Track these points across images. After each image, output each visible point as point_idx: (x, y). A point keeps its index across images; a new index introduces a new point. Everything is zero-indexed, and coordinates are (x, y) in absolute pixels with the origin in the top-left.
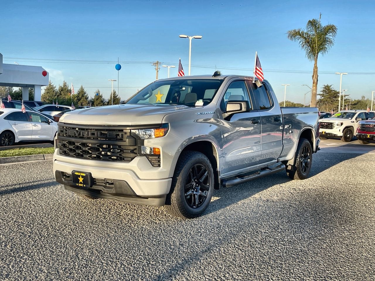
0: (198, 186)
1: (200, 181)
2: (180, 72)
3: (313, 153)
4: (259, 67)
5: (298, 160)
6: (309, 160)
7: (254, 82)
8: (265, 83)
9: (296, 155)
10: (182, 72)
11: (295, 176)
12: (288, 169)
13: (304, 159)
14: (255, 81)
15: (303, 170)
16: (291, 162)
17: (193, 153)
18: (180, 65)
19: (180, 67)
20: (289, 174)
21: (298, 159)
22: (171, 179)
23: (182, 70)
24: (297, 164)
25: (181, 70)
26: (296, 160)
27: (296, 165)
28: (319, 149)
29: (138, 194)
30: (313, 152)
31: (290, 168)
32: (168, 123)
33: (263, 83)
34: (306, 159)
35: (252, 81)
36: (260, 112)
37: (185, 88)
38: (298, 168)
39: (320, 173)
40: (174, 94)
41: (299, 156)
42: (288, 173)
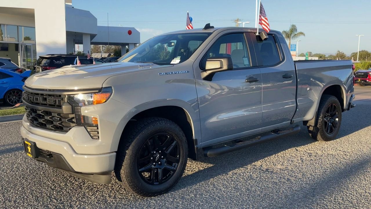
0: (163, 158)
1: (166, 152)
2: (189, 26)
3: (342, 112)
4: (264, 17)
5: (320, 120)
6: (337, 119)
7: (257, 34)
8: (274, 34)
9: (318, 115)
10: (190, 26)
11: (318, 137)
12: (309, 129)
13: (330, 118)
14: (259, 33)
15: (329, 131)
16: (312, 123)
17: (152, 121)
18: (188, 19)
19: (188, 21)
20: (312, 135)
21: (320, 118)
22: (115, 154)
23: (191, 24)
24: (320, 124)
25: (189, 24)
26: (318, 120)
27: (318, 126)
28: (352, 107)
29: (76, 170)
30: (343, 110)
31: (312, 129)
32: (111, 87)
33: (268, 34)
34: (333, 119)
35: (255, 33)
36: (260, 69)
37: (173, 43)
38: (320, 129)
39: (354, 133)
40: (181, 49)
41: (322, 115)
42: (310, 134)
